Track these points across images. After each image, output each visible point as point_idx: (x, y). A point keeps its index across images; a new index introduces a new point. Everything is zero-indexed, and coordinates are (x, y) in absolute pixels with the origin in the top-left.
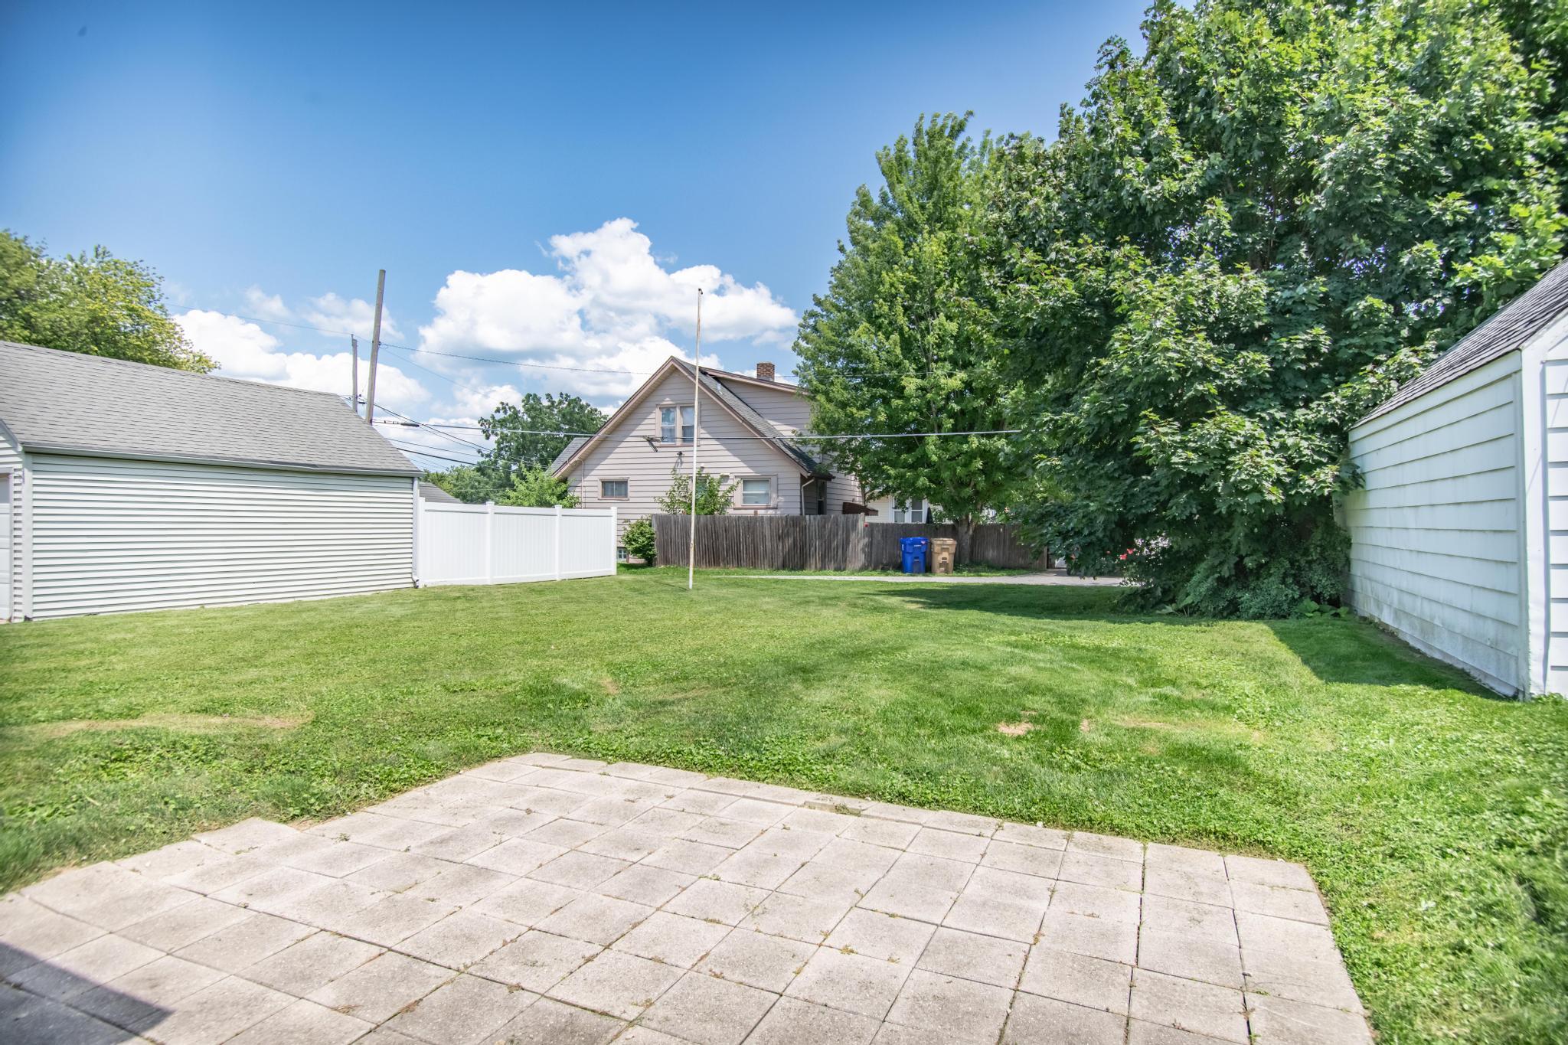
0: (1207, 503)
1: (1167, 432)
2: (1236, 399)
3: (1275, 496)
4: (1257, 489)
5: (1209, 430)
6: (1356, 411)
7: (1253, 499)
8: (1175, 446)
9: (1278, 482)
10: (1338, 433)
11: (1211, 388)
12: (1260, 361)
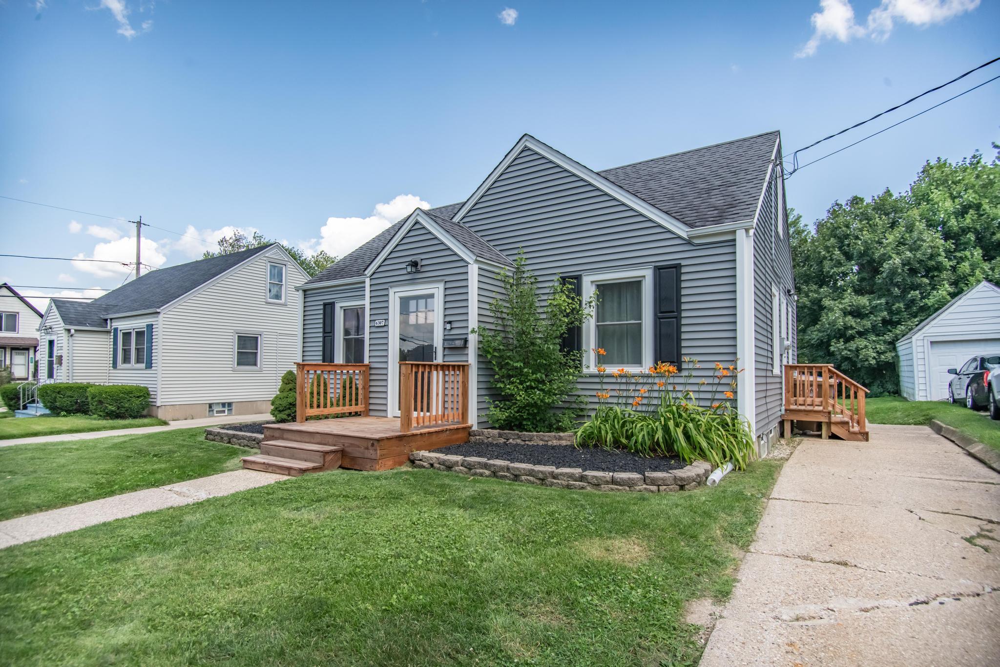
0: (854, 364)
1: (841, 345)
2: (861, 334)
3: (873, 362)
4: (867, 360)
5: (853, 345)
6: (897, 339)
7: (866, 363)
8: (843, 350)
9: (874, 358)
10: (892, 345)
11: (854, 331)
12: (867, 324)
